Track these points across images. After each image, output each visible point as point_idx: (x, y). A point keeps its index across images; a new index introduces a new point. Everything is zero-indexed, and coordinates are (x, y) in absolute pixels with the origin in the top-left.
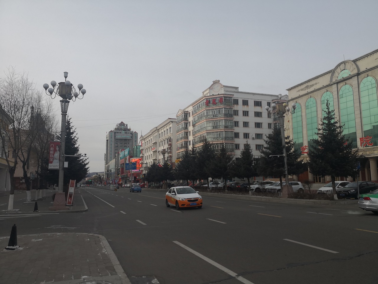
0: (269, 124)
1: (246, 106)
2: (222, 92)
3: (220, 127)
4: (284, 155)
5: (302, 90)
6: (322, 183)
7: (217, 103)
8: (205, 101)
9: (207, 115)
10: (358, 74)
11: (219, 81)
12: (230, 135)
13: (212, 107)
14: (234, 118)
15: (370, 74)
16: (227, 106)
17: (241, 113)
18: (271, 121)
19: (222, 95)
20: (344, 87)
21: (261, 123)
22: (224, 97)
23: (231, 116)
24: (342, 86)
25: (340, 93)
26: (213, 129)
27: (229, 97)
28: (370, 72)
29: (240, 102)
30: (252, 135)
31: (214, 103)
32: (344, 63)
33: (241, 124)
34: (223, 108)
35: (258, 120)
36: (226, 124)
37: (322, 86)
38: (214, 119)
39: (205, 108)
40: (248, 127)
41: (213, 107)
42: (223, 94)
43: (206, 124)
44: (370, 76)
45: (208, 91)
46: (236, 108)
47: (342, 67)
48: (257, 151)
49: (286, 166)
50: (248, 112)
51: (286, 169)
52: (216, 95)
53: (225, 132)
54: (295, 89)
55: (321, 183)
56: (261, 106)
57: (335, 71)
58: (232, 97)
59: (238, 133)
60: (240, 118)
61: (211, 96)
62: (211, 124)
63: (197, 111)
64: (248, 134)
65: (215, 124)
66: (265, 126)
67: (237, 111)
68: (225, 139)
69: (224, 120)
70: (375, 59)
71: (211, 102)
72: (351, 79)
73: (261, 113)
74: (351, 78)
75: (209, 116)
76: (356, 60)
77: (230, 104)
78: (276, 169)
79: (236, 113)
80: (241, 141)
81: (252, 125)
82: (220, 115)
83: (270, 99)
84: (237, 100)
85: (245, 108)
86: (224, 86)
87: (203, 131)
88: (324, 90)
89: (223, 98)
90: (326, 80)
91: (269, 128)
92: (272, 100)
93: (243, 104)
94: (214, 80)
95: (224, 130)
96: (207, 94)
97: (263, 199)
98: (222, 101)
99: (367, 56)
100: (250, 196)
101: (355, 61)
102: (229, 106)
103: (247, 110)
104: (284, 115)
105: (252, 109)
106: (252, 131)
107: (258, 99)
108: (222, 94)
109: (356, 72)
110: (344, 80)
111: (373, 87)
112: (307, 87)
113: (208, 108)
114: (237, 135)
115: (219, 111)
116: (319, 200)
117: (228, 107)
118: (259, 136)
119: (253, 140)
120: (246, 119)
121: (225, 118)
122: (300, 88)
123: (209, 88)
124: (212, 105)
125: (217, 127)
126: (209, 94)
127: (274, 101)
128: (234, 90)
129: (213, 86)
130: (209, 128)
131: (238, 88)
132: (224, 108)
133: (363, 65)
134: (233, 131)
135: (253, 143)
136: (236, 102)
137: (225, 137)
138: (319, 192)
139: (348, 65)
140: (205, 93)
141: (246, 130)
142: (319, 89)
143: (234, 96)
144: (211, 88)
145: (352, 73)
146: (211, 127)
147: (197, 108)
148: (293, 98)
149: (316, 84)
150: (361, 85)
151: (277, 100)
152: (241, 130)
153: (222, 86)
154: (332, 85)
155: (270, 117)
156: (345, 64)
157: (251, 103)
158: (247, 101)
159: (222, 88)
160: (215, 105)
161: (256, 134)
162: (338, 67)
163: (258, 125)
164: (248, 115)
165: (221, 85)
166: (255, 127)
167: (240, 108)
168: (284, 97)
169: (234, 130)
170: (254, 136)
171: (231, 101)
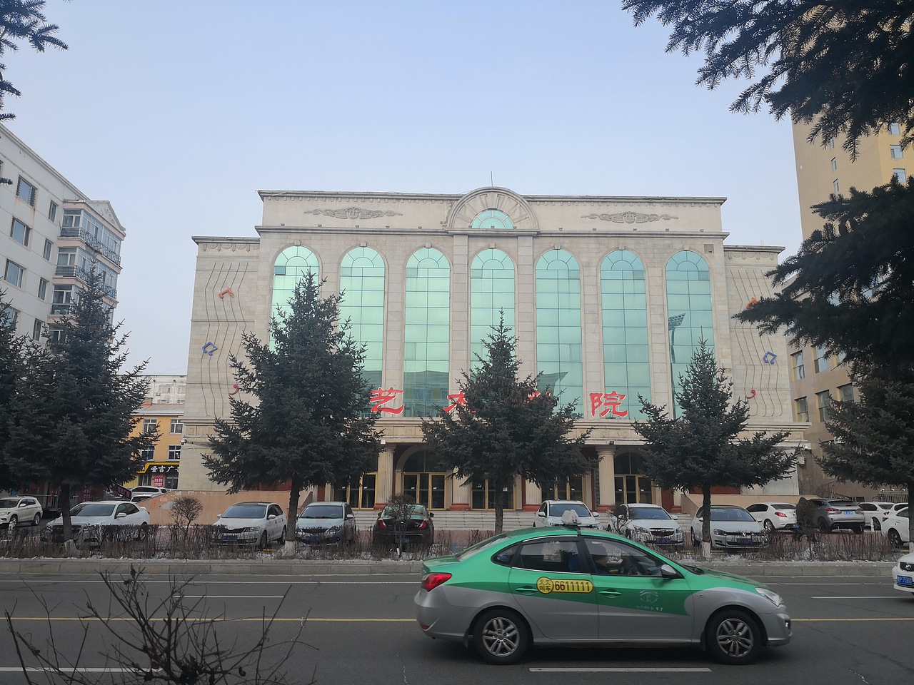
0: (41, 279)
5: (329, 213)
10: (536, 236)
15: (565, 245)
18: (48, 270)
20: (486, 254)
24: (483, 249)
25: (475, 265)
28: (566, 240)
32: (498, 192)
35: (17, 252)
37: (412, 228)
44: (567, 249)
47: (492, 200)
54: (296, 200)
56: (33, 203)
57: (465, 203)
66: (31, 282)
70: (582, 215)
83: (59, 194)
88: (422, 240)
90: (432, 217)
92: (65, 202)
99: (563, 200)
101: (528, 200)
109: (529, 226)
111: (572, 276)
112: (354, 212)
122: (322, 205)
127: (68, 206)
133: (549, 219)
139: (507, 202)
142: (402, 233)
149: (391, 214)
150: (541, 264)
151: (86, 208)
154: (452, 235)
155: (48, 258)
156: (498, 195)
162: (478, 197)
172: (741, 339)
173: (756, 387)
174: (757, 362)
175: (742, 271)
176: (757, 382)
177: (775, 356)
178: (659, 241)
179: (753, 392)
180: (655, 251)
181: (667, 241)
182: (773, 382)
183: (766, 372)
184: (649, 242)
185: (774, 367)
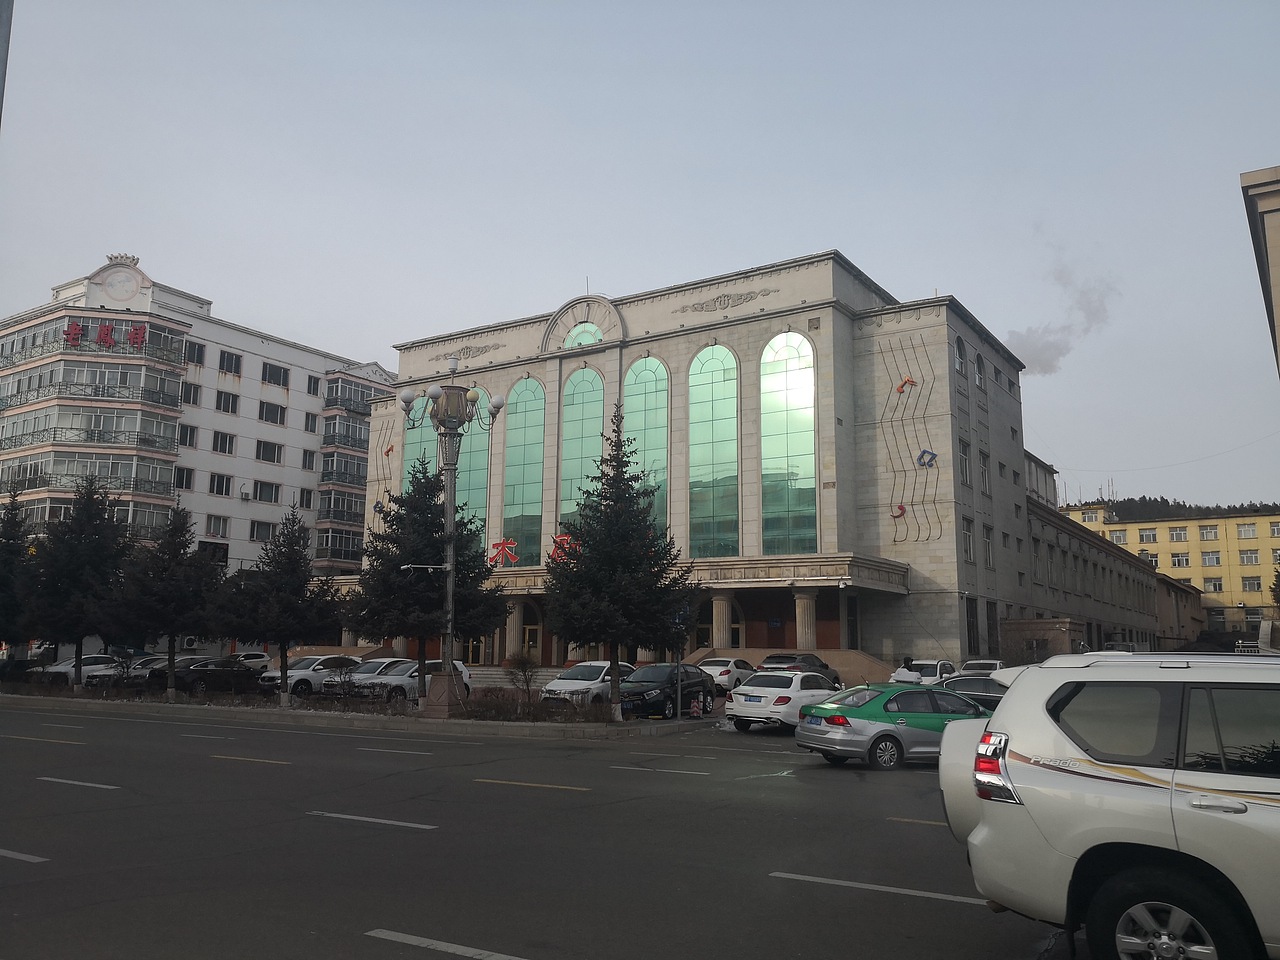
0: (305, 452)
1: (230, 376)
2: (144, 303)
3: (122, 438)
4: (448, 566)
6: (484, 665)
7: (116, 343)
8: (65, 325)
9: (67, 384)
10: (623, 345)
11: (135, 261)
12: (157, 474)
13: (92, 353)
14: (181, 412)
15: (654, 351)
16: (158, 362)
17: (208, 398)
18: (314, 442)
19: (146, 318)
20: (578, 375)
21: (280, 447)
22: (152, 326)
23: (173, 402)
24: (575, 370)
25: (567, 390)
26: (86, 441)
27: (171, 331)
28: (655, 345)
29: (212, 357)
30: (243, 484)
31: (106, 339)
32: (587, 301)
33: (205, 439)
34: (144, 368)
35: (270, 433)
36: (145, 429)
37: (513, 358)
38: (94, 404)
39: (61, 354)
40: (230, 452)
41: (98, 356)
42: (150, 315)
43: (56, 416)
44: (655, 356)
45: (81, 289)
46: (192, 374)
47: (580, 311)
48: (253, 545)
49: (450, 605)
50: (236, 397)
51: (449, 616)
52: (116, 312)
53: (141, 458)
55: (480, 666)
56: (285, 384)
57: (559, 322)
58: (183, 333)
59: (190, 472)
60: (205, 417)
61: (93, 310)
62: (79, 422)
63: (15, 360)
64: (228, 480)
65: (97, 424)
66: (292, 457)
67: (197, 388)
68: (136, 487)
69: (139, 413)
70: (672, 310)
71: (93, 335)
72: (601, 355)
73: (283, 410)
74: (603, 350)
75: (74, 389)
76: (622, 300)
77: (172, 357)
78: (422, 615)
79: (192, 394)
80: (198, 503)
81: (246, 447)
82: (126, 393)
83: (319, 367)
84: (202, 348)
85: (228, 383)
86: (155, 284)
87: (35, 444)
88: (520, 371)
89: (148, 329)
90: (525, 343)
91: (304, 467)
92: (327, 373)
93: (221, 367)
94: (116, 254)
95: (134, 452)
96: (77, 299)
97: (356, 723)
98: (139, 341)
99: (652, 296)
100: (285, 710)
101: (618, 303)
102: (167, 365)
103: (234, 391)
104: (460, 430)
105: (251, 389)
106: (244, 468)
107: (279, 357)
108: (145, 314)
109: (616, 335)
110: (584, 352)
111: (659, 388)
113: (74, 354)
114: (185, 478)
115: (124, 376)
116: (569, 725)
117: (164, 367)
118: (266, 491)
119: (245, 502)
120: (225, 423)
121: (148, 405)
122: (442, 349)
123: (86, 278)
124: (94, 346)
125: (107, 436)
126: (83, 300)
127: (331, 377)
128: (193, 307)
129: (106, 274)
130: (71, 436)
131: (210, 303)
132: (148, 368)
133: (640, 322)
134: (173, 462)
135: (240, 514)
136: (196, 353)
137: (136, 481)
138: (548, 695)
139: (597, 311)
140: (64, 295)
141: (222, 464)
142: (503, 366)
143: (192, 331)
144: (97, 280)
145: (606, 338)
146: (77, 432)
147: (17, 347)
148: (415, 377)
149: (496, 347)
150: (629, 378)
151: (343, 376)
152: (201, 460)
153: (148, 284)
154: (545, 360)
155: (313, 431)
156: (588, 305)
157: (252, 368)
158: (239, 358)
159: (144, 291)
160: (109, 347)
161: (256, 483)
162: (570, 311)
163: (268, 451)
164: (234, 411)
165: (144, 277)
166: (258, 457)
167: (209, 378)
168: (369, 369)
169: (177, 455)
170: (249, 489)
171: (175, 345)
172: (890, 437)
173: (907, 500)
174: (909, 466)
175: (895, 340)
176: (908, 494)
177: (934, 456)
178: (754, 326)
179: (901, 508)
180: (751, 340)
181: (765, 324)
182: (930, 491)
183: (921, 479)
184: (743, 329)
185: (933, 471)
